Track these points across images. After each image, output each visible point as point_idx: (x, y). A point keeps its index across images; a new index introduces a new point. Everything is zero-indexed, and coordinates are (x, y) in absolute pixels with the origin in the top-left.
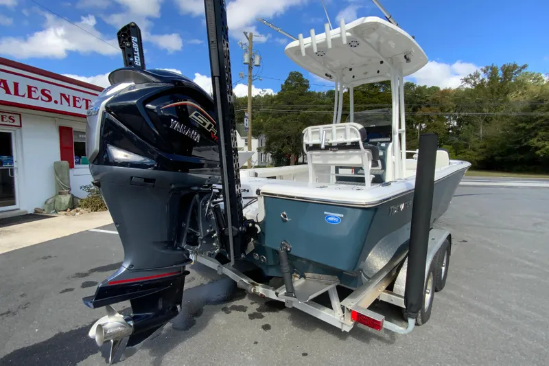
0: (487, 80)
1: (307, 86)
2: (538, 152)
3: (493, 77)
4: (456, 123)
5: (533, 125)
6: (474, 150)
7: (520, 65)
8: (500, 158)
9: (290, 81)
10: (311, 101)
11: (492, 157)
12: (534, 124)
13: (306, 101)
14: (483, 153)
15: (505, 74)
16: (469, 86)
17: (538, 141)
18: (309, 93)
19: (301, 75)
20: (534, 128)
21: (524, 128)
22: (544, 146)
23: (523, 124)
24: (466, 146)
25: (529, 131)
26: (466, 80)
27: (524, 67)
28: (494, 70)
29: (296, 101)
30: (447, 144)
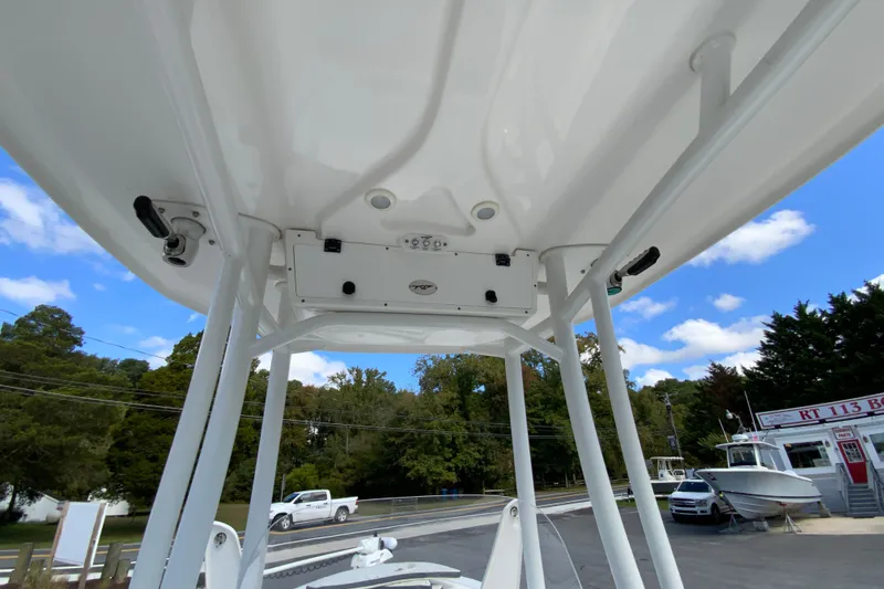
0: (353, 383)
1: (78, 342)
2: (409, 474)
3: (358, 380)
4: (316, 430)
5: (401, 440)
6: (341, 470)
7: (381, 371)
9: (32, 322)
10: (72, 371)
13: (63, 370)
14: (353, 475)
15: (368, 378)
16: (335, 387)
17: (407, 459)
18: (79, 354)
19: (69, 318)
20: (402, 444)
21: (393, 443)
22: (413, 466)
23: (392, 439)
24: (331, 465)
25: (398, 447)
26: (333, 379)
27: (384, 374)
28: (359, 372)
29: (32, 365)
30: (309, 462)
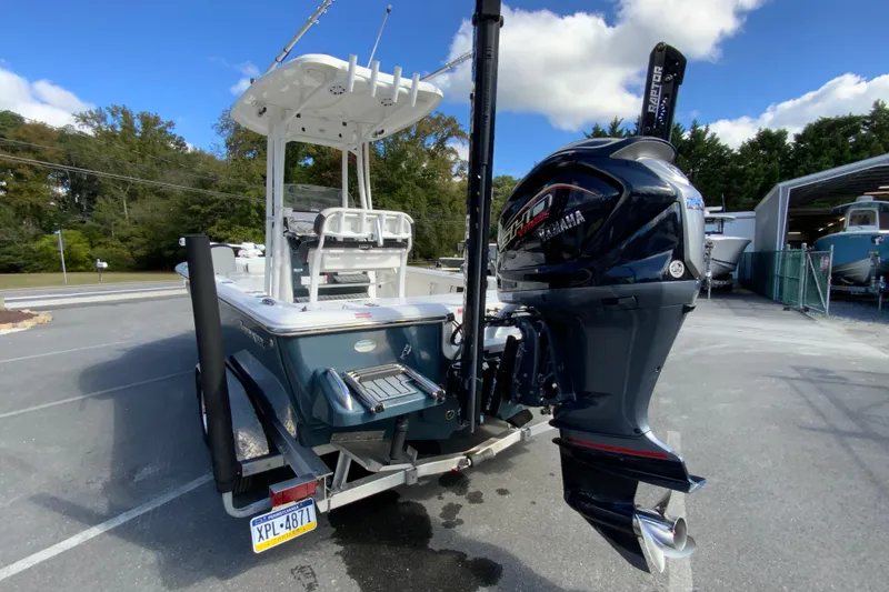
0: (119, 129)
3: (128, 127)
5: (208, 209)
7: (164, 120)
8: (171, 252)
11: (159, 251)
12: (210, 208)
14: (143, 245)
15: (144, 127)
17: (218, 230)
20: (210, 213)
21: (198, 212)
24: (107, 233)
25: (205, 216)
26: (84, 119)
27: (170, 125)
28: (128, 115)
30: (68, 228)
